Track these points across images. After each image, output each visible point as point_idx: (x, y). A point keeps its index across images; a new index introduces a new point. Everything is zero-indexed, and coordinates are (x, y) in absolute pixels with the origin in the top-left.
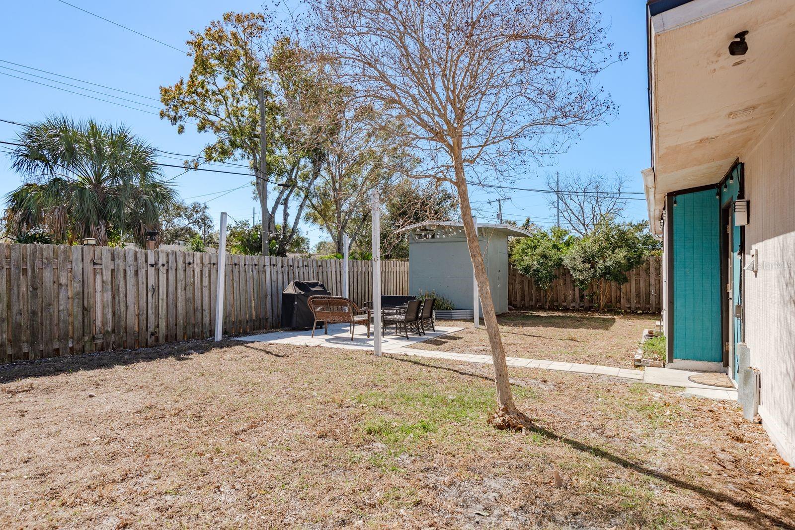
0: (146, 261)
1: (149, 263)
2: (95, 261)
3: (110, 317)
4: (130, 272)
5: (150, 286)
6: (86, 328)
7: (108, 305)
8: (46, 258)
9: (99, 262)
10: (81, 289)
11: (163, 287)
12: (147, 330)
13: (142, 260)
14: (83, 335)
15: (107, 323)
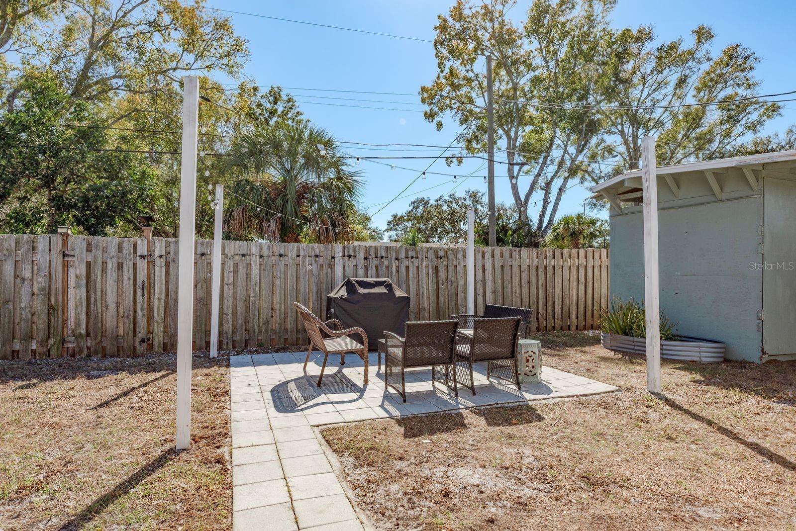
0: (135, 252)
1: (139, 253)
2: (67, 252)
3: (83, 317)
4: (111, 265)
5: (139, 283)
6: (52, 328)
7: (81, 303)
8: (7, 250)
9: (72, 253)
10: (47, 284)
11: (161, 284)
12: (135, 336)
13: (129, 250)
14: (49, 336)
15: (79, 325)
